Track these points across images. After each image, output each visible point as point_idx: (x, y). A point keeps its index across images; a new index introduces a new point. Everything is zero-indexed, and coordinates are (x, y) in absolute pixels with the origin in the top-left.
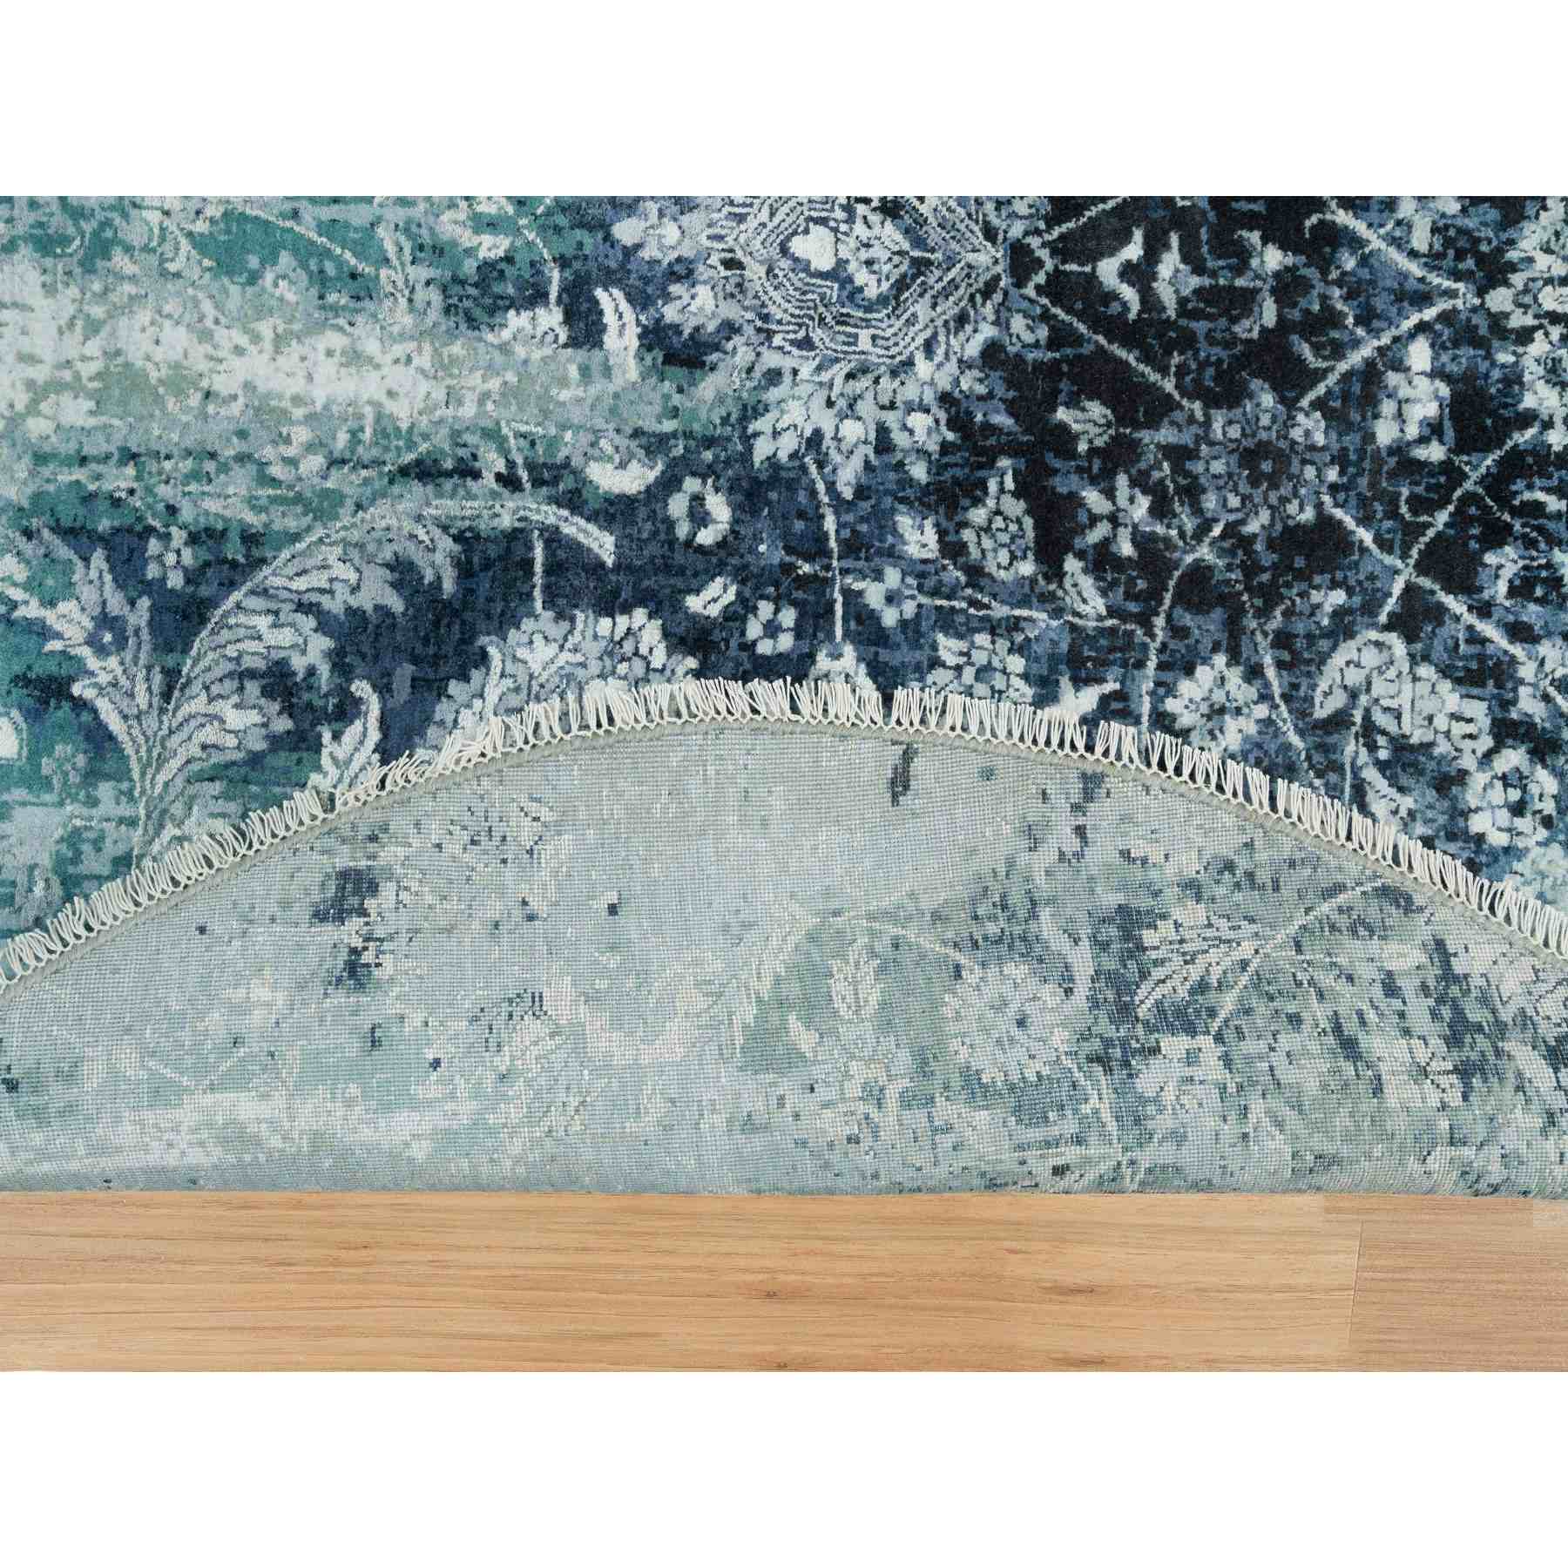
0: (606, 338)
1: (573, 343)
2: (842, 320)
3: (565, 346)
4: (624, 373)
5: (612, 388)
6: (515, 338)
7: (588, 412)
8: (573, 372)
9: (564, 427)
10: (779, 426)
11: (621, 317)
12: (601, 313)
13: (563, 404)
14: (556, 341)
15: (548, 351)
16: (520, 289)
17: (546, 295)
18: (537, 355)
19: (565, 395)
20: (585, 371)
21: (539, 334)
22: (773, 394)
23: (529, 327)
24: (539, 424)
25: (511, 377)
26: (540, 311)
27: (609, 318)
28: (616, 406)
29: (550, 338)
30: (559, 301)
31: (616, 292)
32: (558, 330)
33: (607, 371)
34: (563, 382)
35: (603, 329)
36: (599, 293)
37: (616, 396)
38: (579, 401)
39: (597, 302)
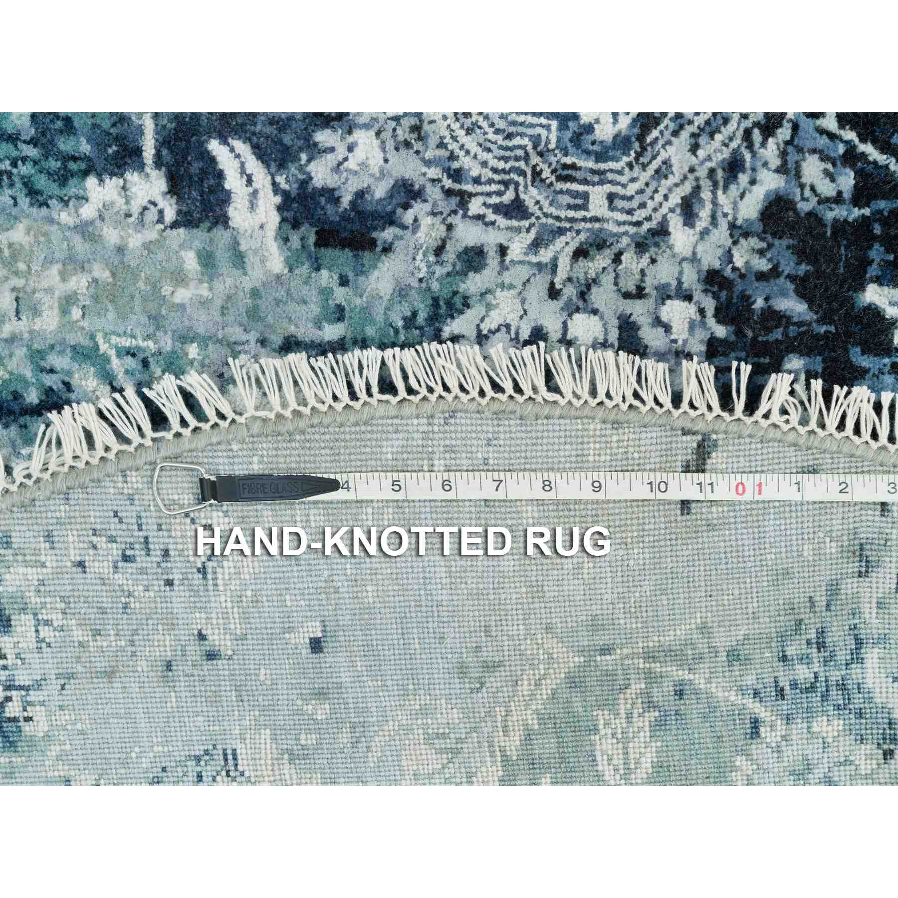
0: (231, 211)
1: (185, 220)
2: (566, 173)
3: (175, 225)
4: (263, 262)
5: (247, 284)
6: (101, 217)
7: (218, 318)
8: (191, 262)
9: (185, 338)
10: (485, 328)
11: (249, 181)
12: (220, 175)
13: (182, 307)
14: (160, 220)
15: (152, 234)
16: (100, 145)
17: (138, 152)
18: (135, 241)
19: (182, 295)
20: (207, 260)
21: (135, 210)
22: (473, 283)
23: (120, 202)
24: (148, 337)
25: (102, 273)
26: (132, 177)
27: (233, 182)
28: (256, 308)
29: (152, 215)
30: (158, 162)
31: (240, 146)
32: (162, 203)
33: (239, 259)
34: (180, 278)
35: (225, 198)
36: (214, 146)
37: (255, 293)
38: (204, 303)
39: (213, 160)
